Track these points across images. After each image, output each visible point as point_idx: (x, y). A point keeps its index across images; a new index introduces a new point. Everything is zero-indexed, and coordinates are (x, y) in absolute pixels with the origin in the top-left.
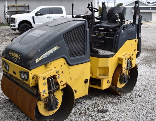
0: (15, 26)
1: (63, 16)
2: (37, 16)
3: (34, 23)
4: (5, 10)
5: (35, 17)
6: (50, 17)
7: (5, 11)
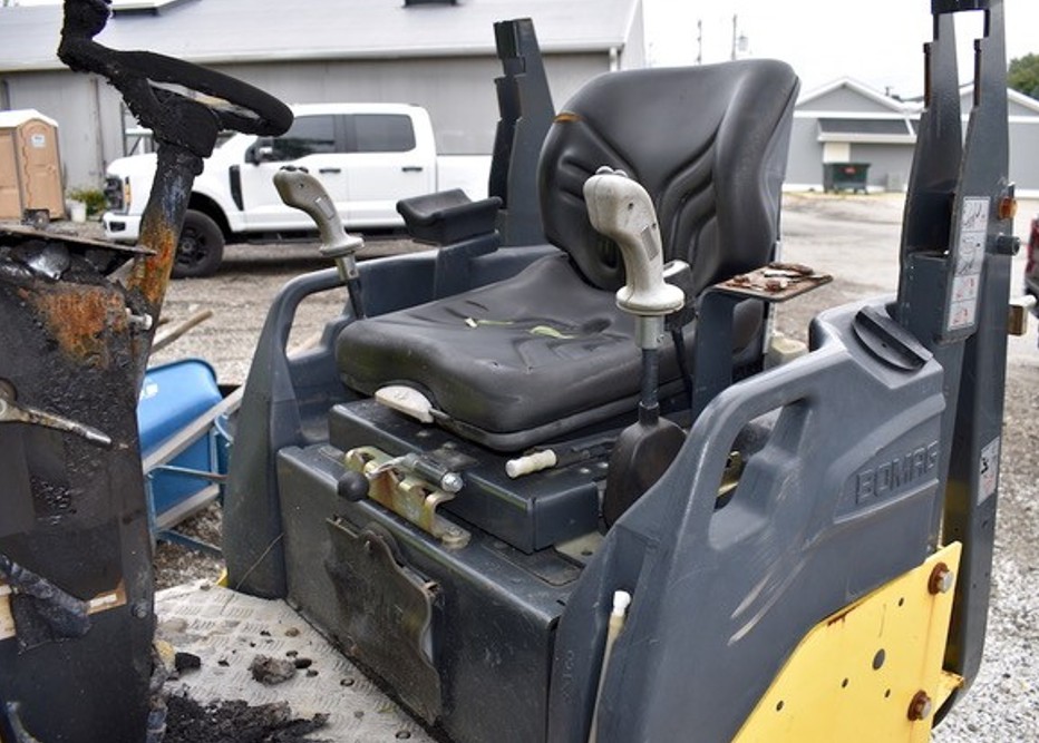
0: (121, 227)
1: (417, 165)
2: (257, 163)
3: (240, 206)
4: (128, 131)
5: (247, 170)
6: (337, 171)
7: (125, 137)
